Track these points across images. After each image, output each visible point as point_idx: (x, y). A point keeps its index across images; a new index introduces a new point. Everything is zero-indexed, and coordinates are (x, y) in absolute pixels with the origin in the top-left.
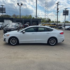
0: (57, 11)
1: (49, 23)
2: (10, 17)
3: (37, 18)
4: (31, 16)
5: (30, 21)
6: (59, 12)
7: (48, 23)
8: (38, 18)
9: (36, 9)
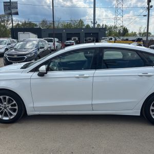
0: (148, 4)
1: (125, 38)
2: (35, 27)
3: (96, 26)
4: (81, 22)
5: (79, 34)
6: (151, 7)
7: (122, 38)
8: (99, 25)
9: (93, 6)
